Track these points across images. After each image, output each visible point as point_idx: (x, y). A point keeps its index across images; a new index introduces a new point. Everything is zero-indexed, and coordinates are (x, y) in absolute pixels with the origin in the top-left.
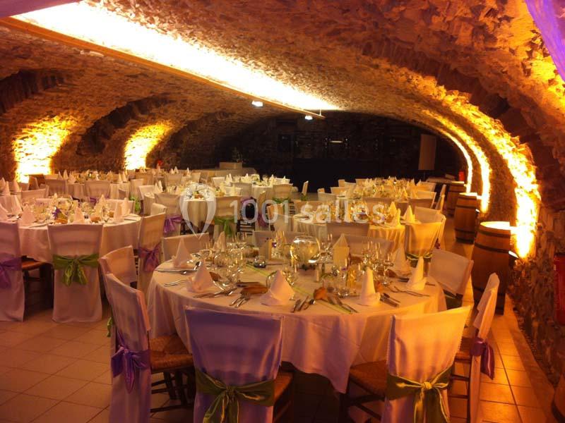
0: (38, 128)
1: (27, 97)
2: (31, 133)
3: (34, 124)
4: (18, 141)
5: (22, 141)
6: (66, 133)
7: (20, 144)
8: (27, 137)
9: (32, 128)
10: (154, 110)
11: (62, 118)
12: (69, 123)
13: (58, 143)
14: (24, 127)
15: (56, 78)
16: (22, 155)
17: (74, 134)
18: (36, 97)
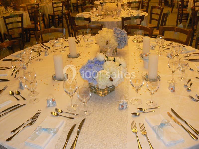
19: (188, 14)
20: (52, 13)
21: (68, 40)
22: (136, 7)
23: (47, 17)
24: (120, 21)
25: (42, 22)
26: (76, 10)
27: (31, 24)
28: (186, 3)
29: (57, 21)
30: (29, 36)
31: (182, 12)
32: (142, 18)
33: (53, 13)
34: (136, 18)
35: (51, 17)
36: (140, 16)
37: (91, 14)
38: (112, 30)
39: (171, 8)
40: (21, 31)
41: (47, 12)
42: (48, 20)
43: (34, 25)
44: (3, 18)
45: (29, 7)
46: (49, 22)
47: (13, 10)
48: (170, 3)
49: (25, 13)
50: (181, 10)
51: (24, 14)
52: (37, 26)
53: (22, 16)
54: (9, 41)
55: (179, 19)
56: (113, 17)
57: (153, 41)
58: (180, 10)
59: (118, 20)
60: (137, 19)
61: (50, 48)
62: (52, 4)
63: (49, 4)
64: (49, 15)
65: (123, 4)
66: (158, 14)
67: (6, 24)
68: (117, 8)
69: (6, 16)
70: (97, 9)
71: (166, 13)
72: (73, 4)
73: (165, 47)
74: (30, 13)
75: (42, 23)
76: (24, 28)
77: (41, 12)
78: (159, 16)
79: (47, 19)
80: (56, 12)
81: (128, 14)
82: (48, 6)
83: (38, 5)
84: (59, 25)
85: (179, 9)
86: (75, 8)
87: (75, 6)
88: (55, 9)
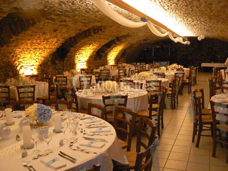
0: (85, 50)
1: (86, 37)
2: (82, 52)
3: (83, 48)
4: (76, 56)
5: (78, 55)
6: (92, 51)
7: (78, 56)
8: (80, 54)
9: (83, 50)
10: (123, 40)
11: (93, 45)
12: (94, 47)
13: (89, 55)
14: (80, 50)
15: (99, 29)
16: (78, 61)
17: (94, 52)
18: (90, 37)
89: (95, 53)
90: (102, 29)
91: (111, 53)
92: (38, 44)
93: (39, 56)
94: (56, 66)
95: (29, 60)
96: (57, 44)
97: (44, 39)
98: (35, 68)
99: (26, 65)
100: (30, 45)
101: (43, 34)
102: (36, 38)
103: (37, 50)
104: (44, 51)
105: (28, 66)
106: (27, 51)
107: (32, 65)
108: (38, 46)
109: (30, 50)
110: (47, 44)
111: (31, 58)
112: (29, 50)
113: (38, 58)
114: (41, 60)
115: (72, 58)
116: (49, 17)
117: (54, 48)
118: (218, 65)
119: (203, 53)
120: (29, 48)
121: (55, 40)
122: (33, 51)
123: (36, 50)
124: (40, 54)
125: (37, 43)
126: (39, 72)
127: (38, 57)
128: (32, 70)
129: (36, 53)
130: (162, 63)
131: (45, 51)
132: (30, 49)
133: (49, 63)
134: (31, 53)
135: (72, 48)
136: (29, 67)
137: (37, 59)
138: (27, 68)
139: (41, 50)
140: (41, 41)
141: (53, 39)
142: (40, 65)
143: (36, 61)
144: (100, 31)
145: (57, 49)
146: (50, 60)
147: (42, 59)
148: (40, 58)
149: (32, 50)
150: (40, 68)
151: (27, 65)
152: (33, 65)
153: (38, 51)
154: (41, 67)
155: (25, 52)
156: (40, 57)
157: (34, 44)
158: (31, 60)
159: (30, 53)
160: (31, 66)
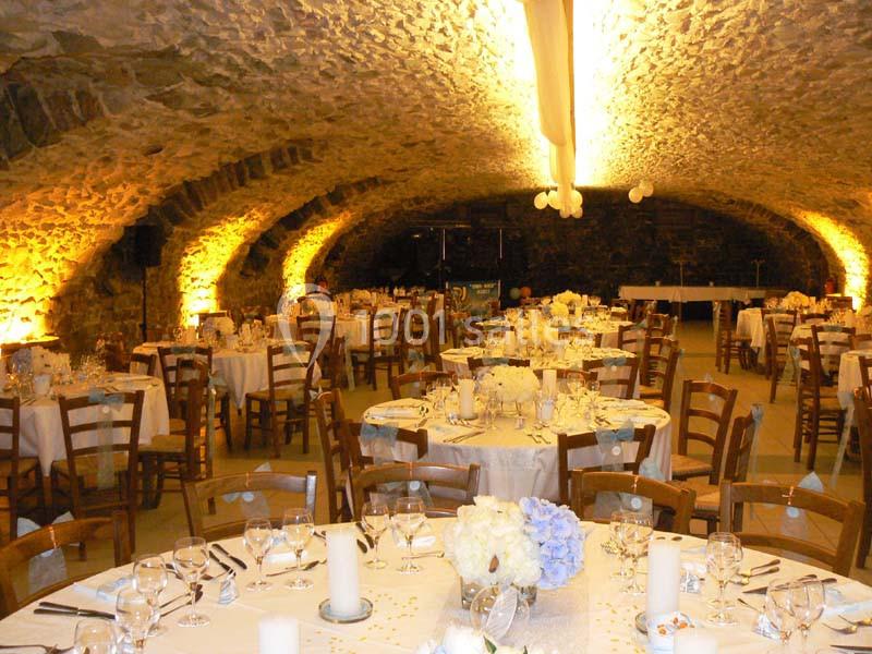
0: (217, 235)
1: (242, 184)
2: (205, 243)
3: (215, 229)
4: (185, 260)
5: (192, 259)
6: (240, 241)
7: (189, 263)
8: (199, 251)
9: (211, 234)
10: (352, 198)
11: (250, 216)
12: (251, 225)
13: (227, 258)
14: (203, 234)
15: (298, 152)
16: (188, 281)
17: (245, 243)
18: (255, 183)
19: (842, 413)
20: (264, 389)
21: (324, 533)
22: (620, 382)
23: (242, 404)
24: (553, 448)
25: (217, 422)
26: (366, 377)
27: (172, 433)
28: (831, 363)
29: (283, 425)
30: (155, 482)
31: (817, 404)
32: (645, 436)
33: (267, 387)
34: (619, 436)
35: (256, 407)
36: (636, 430)
37: (427, 410)
38: (514, 509)
39: (768, 379)
40: (126, 462)
41: (242, 387)
42: (244, 413)
43: (183, 439)
44: (60, 403)
45: (171, 360)
46: (249, 426)
47: (105, 368)
48: (762, 360)
49: (150, 386)
50: (810, 394)
51: (148, 389)
52: (195, 445)
53: (136, 399)
54: (72, 519)
55: (804, 431)
56: (521, 427)
57: (693, 550)
58: (806, 393)
59: (543, 445)
60: (621, 441)
61: (244, 566)
62: (265, 352)
63: (255, 351)
64: (249, 398)
65: (563, 366)
66: (713, 417)
67: (69, 431)
68: (539, 389)
69: (70, 394)
70: (454, 389)
71: (745, 415)
72: (354, 352)
73: (745, 580)
74: (173, 385)
75: (217, 428)
76: (140, 448)
77: (216, 387)
78: (716, 426)
79: (240, 412)
80: (282, 387)
81: (586, 417)
82: (248, 362)
83: (207, 352)
84: (288, 440)
85: (801, 390)
86: (362, 368)
87: (362, 363)
88: (279, 376)
89: (248, 248)
90: (310, 153)
91: (299, 248)
92: (67, 209)
93: (55, 260)
94: (113, 304)
95: (17, 277)
96: (133, 208)
97: (94, 187)
98: (38, 312)
99: (5, 298)
100: (37, 209)
101: (101, 164)
102: (66, 180)
103: (55, 232)
104: (79, 237)
105: (12, 302)
106: (16, 236)
107: (26, 298)
108: (63, 216)
109: (29, 231)
110: (98, 208)
111: (27, 267)
112: (24, 234)
113: (51, 270)
114: (61, 275)
115: (171, 267)
116: (167, 89)
117: (116, 225)
118: (681, 292)
119: (621, 250)
120: (27, 221)
121: (131, 190)
122: (38, 237)
123: (50, 234)
124: (61, 250)
125: (63, 203)
126: (52, 327)
127: (51, 264)
128: (27, 319)
129: (47, 245)
130: (477, 286)
131: (84, 238)
132: (28, 227)
133: (90, 293)
134: (29, 247)
135: (176, 229)
136: (16, 305)
137: (46, 270)
138: (7, 310)
139: (67, 232)
140: (79, 196)
141: (125, 186)
142: (57, 299)
143: (45, 283)
144: (304, 159)
145: (127, 229)
146: (94, 275)
147: (67, 272)
148: (59, 269)
149: (36, 233)
150: (55, 312)
151: (8, 298)
152: (31, 299)
153: (58, 236)
154: (60, 306)
155: (7, 240)
156: (61, 264)
157: (52, 204)
158: (26, 277)
159: (25, 245)
160: (22, 303)
